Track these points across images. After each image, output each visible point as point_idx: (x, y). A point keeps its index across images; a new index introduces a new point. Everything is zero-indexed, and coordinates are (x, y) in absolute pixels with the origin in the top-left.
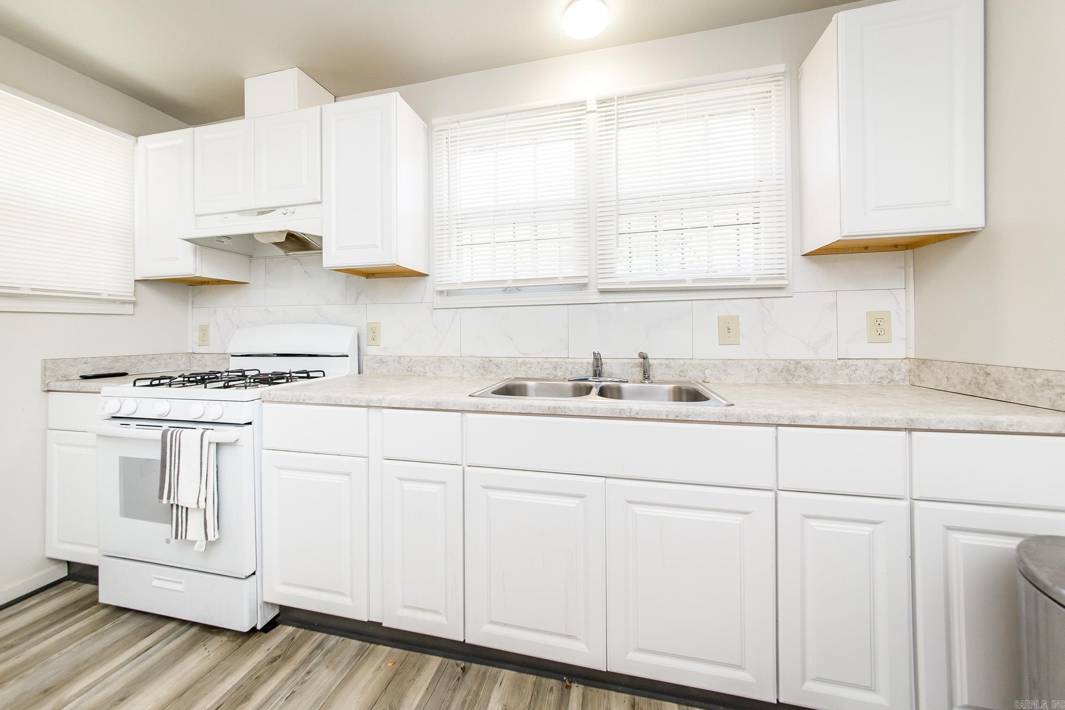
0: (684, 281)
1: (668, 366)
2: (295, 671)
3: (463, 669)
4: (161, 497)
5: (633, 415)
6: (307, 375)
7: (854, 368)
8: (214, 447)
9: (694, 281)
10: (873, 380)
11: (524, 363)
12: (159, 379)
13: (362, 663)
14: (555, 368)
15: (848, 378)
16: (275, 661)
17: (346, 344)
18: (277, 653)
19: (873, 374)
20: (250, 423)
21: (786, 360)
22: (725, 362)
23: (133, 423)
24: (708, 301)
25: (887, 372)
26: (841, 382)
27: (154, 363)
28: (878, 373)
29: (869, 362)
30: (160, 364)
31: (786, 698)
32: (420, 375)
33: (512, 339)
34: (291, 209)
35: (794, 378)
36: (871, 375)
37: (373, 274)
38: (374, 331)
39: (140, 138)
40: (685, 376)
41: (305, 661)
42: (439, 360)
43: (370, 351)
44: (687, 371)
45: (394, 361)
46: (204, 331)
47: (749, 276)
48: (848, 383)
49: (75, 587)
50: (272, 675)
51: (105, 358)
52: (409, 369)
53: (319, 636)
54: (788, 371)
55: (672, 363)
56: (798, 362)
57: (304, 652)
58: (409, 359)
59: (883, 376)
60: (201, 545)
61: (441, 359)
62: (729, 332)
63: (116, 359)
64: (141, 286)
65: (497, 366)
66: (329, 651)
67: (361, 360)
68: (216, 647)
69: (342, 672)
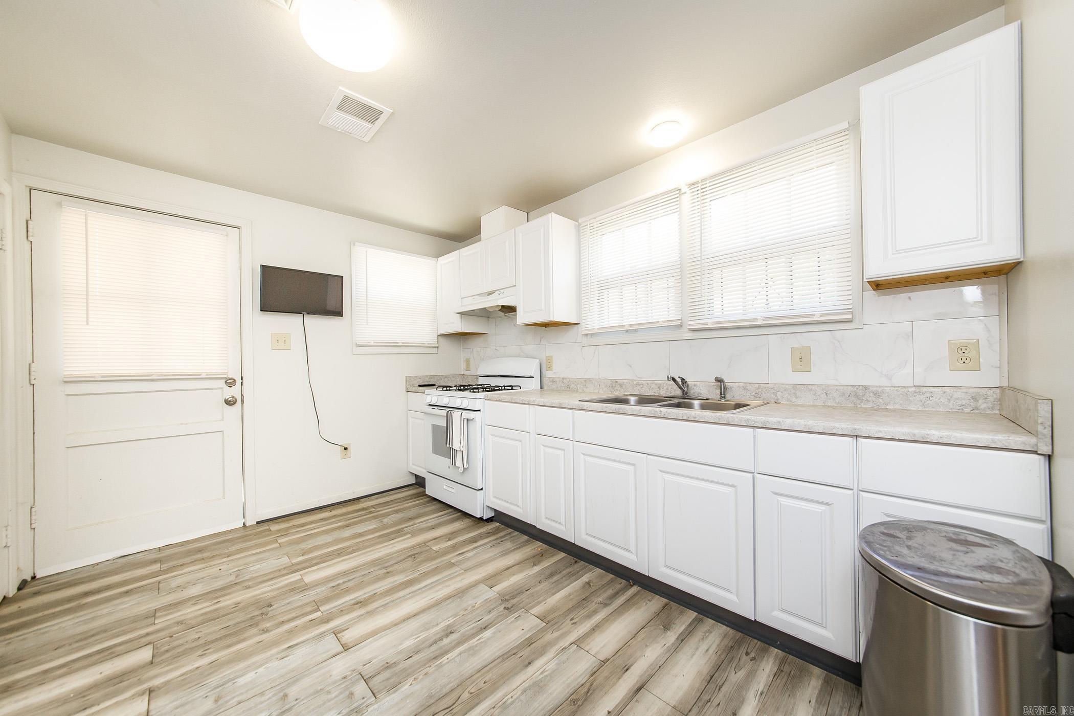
1: (745, 389)
2: (497, 539)
3: (576, 562)
4: (447, 444)
5: (662, 416)
6: (512, 387)
7: (928, 395)
8: (466, 420)
10: (951, 407)
11: (638, 384)
12: (447, 387)
13: (526, 545)
14: (659, 388)
15: (921, 404)
16: (489, 534)
17: (533, 369)
18: (491, 531)
19: (952, 402)
20: (480, 410)
21: (855, 386)
22: (795, 386)
23: (436, 408)
24: (782, 335)
25: (969, 400)
26: (914, 407)
27: (446, 379)
28: (958, 401)
29: (948, 390)
30: (449, 380)
31: (760, 619)
32: (574, 391)
33: (631, 366)
34: (502, 291)
35: (862, 402)
36: (949, 402)
37: (549, 325)
38: (549, 361)
39: (438, 259)
40: (760, 397)
41: (501, 537)
42: (585, 381)
43: (548, 374)
44: (762, 393)
45: (560, 381)
46: (468, 361)
47: (814, 313)
48: (921, 409)
49: (417, 488)
50: (487, 538)
51: (427, 376)
52: (568, 387)
53: (510, 530)
54: (856, 396)
55: (749, 387)
56: (866, 388)
57: (502, 534)
58: (568, 380)
59: (964, 403)
60: (461, 470)
61: (586, 380)
62: (801, 361)
63: (431, 377)
64: (440, 337)
65: (621, 385)
66: (513, 537)
67: (542, 380)
68: (467, 522)
69: (516, 545)
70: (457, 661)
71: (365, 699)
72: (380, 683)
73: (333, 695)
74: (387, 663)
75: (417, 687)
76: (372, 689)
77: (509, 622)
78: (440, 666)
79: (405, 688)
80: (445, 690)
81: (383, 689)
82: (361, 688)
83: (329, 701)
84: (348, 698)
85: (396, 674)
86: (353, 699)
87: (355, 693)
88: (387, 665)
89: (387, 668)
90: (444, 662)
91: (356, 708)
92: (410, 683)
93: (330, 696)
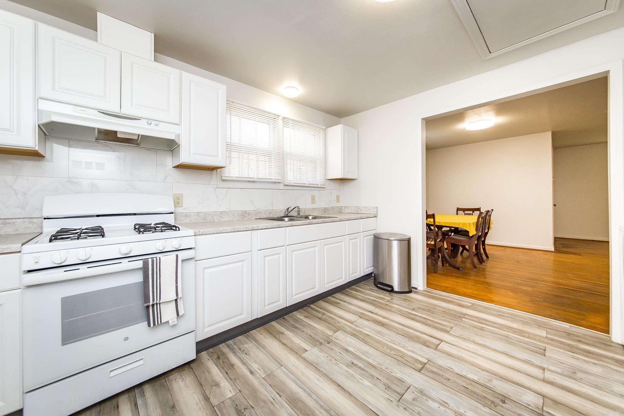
0: (306, 184)
5: (325, 222)
9: (308, 184)
11: (259, 212)
14: (270, 214)
16: (220, 358)
18: (215, 357)
24: (309, 190)
34: (155, 122)
38: (179, 198)
47: (319, 184)
57: (226, 350)
61: (221, 213)
62: (313, 200)
65: (249, 214)
70: (374, 358)
71: (413, 391)
72: (400, 388)
73: (419, 409)
74: (386, 389)
75: (396, 370)
76: (406, 390)
77: (340, 342)
78: (379, 364)
79: (399, 375)
80: (393, 360)
81: (403, 385)
82: (408, 396)
83: (424, 410)
84: (417, 400)
85: (392, 382)
86: (416, 397)
87: (412, 398)
88: (387, 388)
89: (389, 387)
90: (376, 363)
91: (420, 393)
92: (395, 374)
93: (421, 411)
